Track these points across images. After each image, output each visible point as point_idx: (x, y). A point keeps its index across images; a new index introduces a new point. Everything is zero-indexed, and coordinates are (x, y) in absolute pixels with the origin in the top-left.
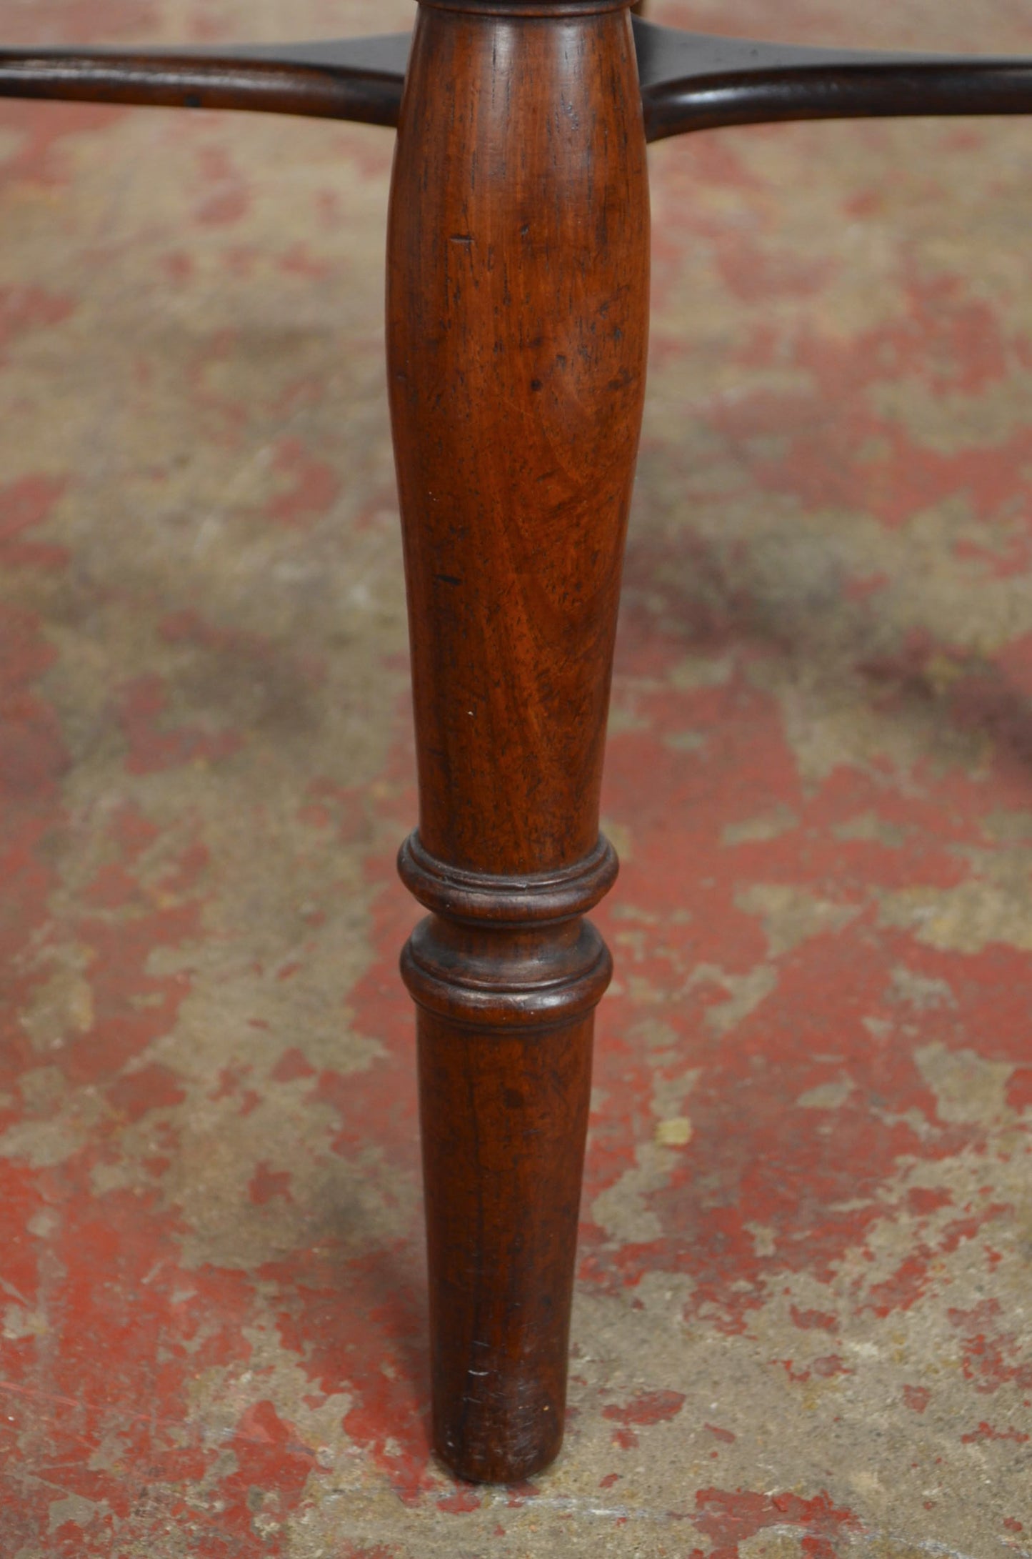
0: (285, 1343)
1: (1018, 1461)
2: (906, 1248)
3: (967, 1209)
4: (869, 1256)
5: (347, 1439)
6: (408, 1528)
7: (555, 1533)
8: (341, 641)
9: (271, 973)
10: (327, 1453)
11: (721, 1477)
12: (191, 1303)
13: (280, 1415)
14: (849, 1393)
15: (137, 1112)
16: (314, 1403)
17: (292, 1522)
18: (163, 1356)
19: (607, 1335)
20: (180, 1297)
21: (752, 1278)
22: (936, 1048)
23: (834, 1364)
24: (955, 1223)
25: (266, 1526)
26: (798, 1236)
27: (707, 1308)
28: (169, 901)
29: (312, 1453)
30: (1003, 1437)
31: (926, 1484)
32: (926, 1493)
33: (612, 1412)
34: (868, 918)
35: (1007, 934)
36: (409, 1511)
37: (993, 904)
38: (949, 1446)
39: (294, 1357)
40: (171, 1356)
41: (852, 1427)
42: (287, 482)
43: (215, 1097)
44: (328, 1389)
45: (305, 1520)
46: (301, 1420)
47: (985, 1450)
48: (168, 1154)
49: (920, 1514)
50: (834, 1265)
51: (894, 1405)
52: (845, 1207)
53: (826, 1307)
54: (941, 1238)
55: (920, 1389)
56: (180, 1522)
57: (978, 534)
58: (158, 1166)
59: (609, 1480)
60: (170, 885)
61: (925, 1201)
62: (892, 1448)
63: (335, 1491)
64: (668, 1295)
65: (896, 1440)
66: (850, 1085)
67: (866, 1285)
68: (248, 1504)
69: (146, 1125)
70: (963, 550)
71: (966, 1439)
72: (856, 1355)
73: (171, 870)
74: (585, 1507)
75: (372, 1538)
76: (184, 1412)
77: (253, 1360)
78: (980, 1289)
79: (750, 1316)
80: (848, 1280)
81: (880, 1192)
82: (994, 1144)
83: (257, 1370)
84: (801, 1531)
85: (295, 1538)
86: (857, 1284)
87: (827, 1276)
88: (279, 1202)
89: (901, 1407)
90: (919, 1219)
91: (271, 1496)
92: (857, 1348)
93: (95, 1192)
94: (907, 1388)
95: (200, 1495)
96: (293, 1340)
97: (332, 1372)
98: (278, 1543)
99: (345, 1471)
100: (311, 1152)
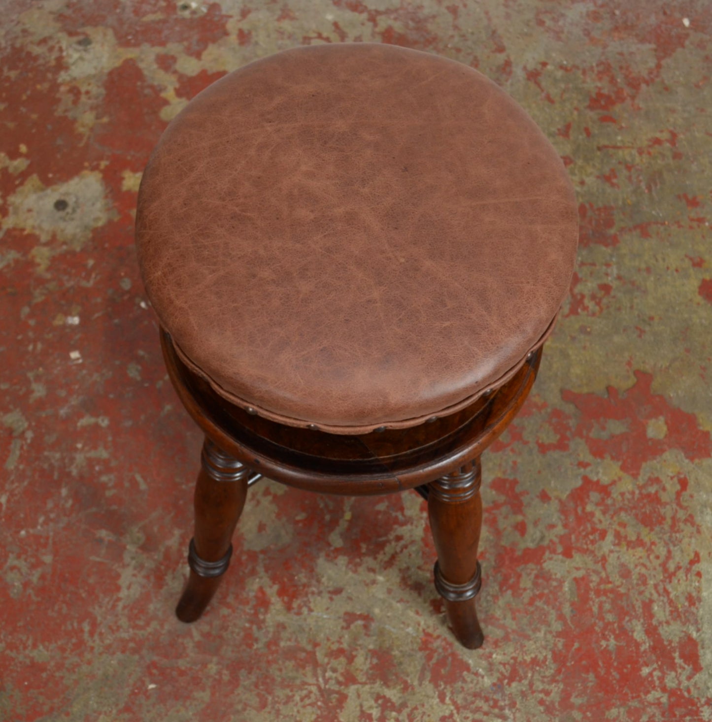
1: (406, 608)
2: (392, 551)
3: (406, 541)
4: (385, 554)
5: (277, 597)
6: (288, 618)
7: (316, 621)
10: (273, 599)
11: (348, 608)
13: (264, 590)
14: (376, 589)
16: (271, 587)
17: (266, 616)
19: (329, 572)
20: (244, 558)
21: (360, 558)
23: (374, 582)
24: (403, 545)
25: (261, 617)
29: (270, 599)
30: (405, 601)
31: (388, 612)
32: (388, 614)
33: (329, 592)
36: (288, 614)
38: (394, 603)
39: (267, 575)
40: (242, 574)
41: (376, 597)
44: (274, 583)
45: (269, 616)
46: (268, 591)
47: (401, 604)
49: (386, 619)
51: (384, 592)
52: (381, 539)
53: (374, 567)
54: (400, 549)
55: (390, 589)
56: (245, 615)
59: (327, 609)
61: (399, 538)
62: (383, 603)
63: (274, 609)
64: (343, 562)
65: (384, 601)
66: (387, 503)
67: (383, 562)
68: (258, 611)
71: (397, 602)
72: (379, 580)
74: (322, 615)
75: (281, 621)
76: (245, 588)
77: (258, 575)
78: (406, 563)
79: (359, 569)
81: (389, 535)
82: (415, 523)
83: (259, 578)
84: (363, 622)
85: (267, 620)
86: (381, 561)
87: (375, 558)
88: (264, 532)
89: (386, 593)
90: (396, 544)
91: (262, 610)
92: (379, 578)
94: (388, 589)
95: (249, 609)
96: (266, 571)
97: (274, 579)
98: (264, 621)
99: (277, 604)
100: (271, 518)
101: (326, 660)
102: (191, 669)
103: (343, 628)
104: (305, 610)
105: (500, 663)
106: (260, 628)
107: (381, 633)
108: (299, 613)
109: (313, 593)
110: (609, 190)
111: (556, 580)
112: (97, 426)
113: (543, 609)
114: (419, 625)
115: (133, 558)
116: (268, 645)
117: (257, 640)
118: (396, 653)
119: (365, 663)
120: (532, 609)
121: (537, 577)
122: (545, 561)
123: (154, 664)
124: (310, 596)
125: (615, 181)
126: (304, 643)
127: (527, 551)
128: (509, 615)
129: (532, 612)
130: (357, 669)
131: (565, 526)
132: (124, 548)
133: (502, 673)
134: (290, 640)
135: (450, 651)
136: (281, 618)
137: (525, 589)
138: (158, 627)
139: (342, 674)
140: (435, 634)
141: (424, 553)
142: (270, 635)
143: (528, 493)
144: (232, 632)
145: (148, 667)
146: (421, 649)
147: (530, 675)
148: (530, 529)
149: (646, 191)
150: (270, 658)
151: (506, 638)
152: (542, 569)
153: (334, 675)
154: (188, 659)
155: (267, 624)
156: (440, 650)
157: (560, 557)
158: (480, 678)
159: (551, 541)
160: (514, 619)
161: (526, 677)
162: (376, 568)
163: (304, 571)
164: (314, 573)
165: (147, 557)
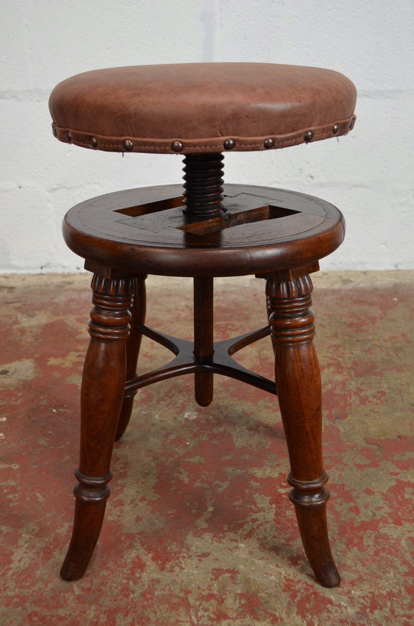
0: (141, 545)
1: (268, 563)
2: (250, 528)
3: (261, 522)
4: (244, 530)
5: (152, 561)
6: (162, 575)
7: (187, 576)
8: (153, 425)
9: (140, 483)
10: (148, 563)
11: (216, 566)
12: (125, 539)
13: (140, 557)
14: (239, 552)
15: (116, 507)
16: (146, 555)
17: (142, 574)
18: (120, 548)
19: (197, 543)
20: (123, 538)
21: (223, 534)
22: (257, 495)
23: (237, 548)
24: (259, 524)
25: (137, 575)
26: (231, 527)
27: (215, 539)
28: (121, 471)
29: (146, 563)
30: (265, 559)
31: (251, 567)
32: (252, 568)
33: (198, 556)
34: (247, 472)
35: (271, 475)
36: (162, 572)
37: (269, 470)
38: (256, 561)
39: (143, 548)
40: (121, 548)
41: (239, 558)
43: (129, 504)
44: (149, 553)
45: (144, 574)
46: (144, 558)
47: (262, 561)
48: (121, 514)
49: (250, 572)
51: (247, 554)
52: (239, 522)
53: (236, 538)
54: (256, 527)
55: (251, 551)
56: (123, 574)
57: (270, 404)
58: (119, 516)
59: (197, 567)
60: (121, 468)
61: (254, 520)
62: (246, 561)
63: (150, 569)
64: (208, 537)
65: (247, 560)
66: (242, 501)
67: (243, 535)
68: (135, 572)
69: (117, 509)
70: (267, 407)
71: (259, 559)
72: (241, 546)
73: (122, 466)
74: (193, 571)
75: (156, 577)
76: (124, 557)
77: (136, 548)
78: (263, 535)
79: (223, 540)
81: (246, 519)
82: (267, 511)
83: (136, 550)
84: (230, 575)
85: (142, 577)
86: (241, 534)
87: (236, 533)
88: (140, 522)
89: (248, 554)
90: (253, 523)
91: (138, 570)
92: (241, 545)
93: (108, 521)
94: (249, 551)
95: (126, 570)
96: (142, 545)
97: (149, 550)
98: (140, 578)
99: (151, 566)
100: (146, 513)
101: (198, 603)
102: (70, 615)
103: (212, 579)
104: (177, 569)
105: (359, 597)
106: (135, 583)
107: (247, 581)
108: (172, 571)
109: (184, 557)
110: (370, 355)
111: (393, 539)
112: (10, 469)
113: (388, 558)
114: (280, 574)
115: (26, 542)
116: (143, 595)
117: (133, 592)
118: (262, 594)
119: (234, 603)
120: (378, 558)
121: (376, 538)
122: (381, 528)
123: (35, 614)
124: (181, 559)
125: (372, 352)
126: (177, 592)
127: (363, 523)
128: (359, 564)
129: (379, 560)
130: (227, 608)
131: (391, 507)
132: (21, 535)
133: (362, 604)
134: (164, 590)
135: (311, 591)
136: (155, 576)
137: (368, 546)
138: (43, 587)
139: (213, 613)
140: (296, 580)
141: (277, 528)
142: (146, 587)
143: (355, 491)
144: (111, 587)
145: (30, 616)
146: (284, 591)
147: (389, 604)
148: (363, 510)
149: (395, 355)
150: (145, 603)
151: (361, 579)
152: (379, 533)
153: (206, 614)
154: (68, 608)
155: (142, 580)
156: (303, 591)
157: (393, 525)
158: (344, 609)
159: (382, 516)
160: (364, 565)
161: (386, 606)
162: (238, 539)
163: (175, 543)
164: (184, 545)
165: (39, 541)
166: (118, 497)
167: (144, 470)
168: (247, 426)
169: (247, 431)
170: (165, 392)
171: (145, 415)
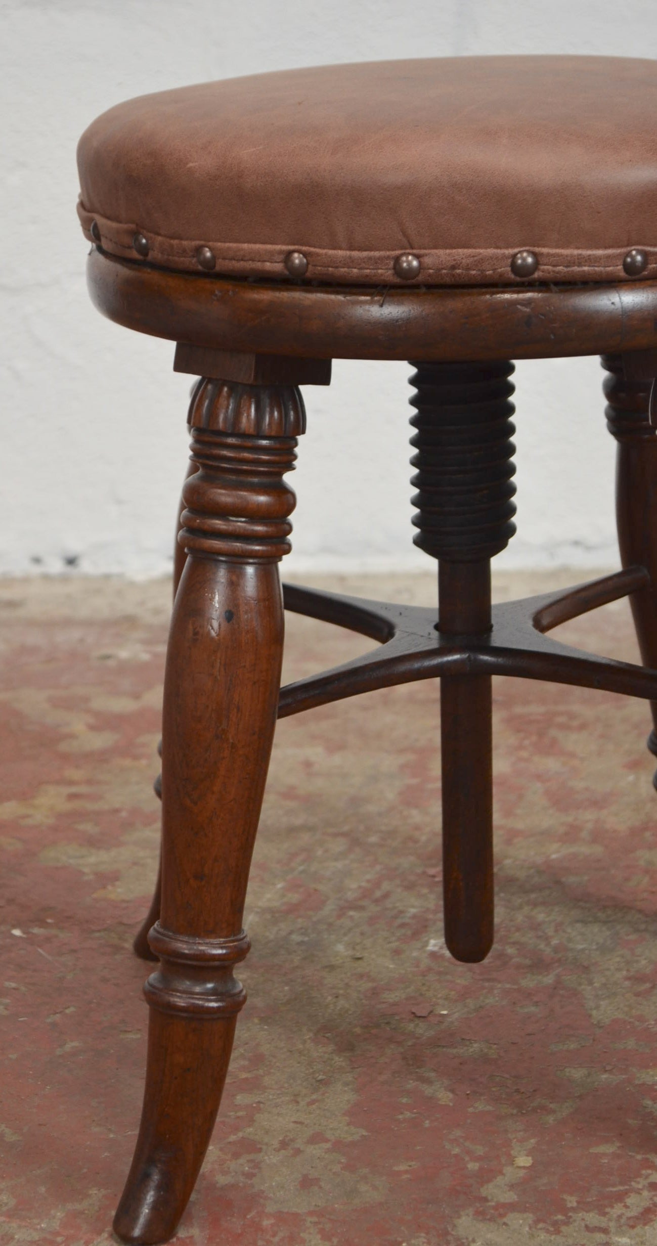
0: (323, 1239)
2: (646, 1204)
4: (626, 1207)
8: (331, 968)
15: (236, 1156)
18: (261, 1243)
19: (489, 1236)
20: (267, 1223)
21: (566, 1215)
23: (607, 1245)
26: (589, 1200)
27: (541, 1225)
28: (244, 1076)
34: (630, 1080)
42: (294, 897)
43: (278, 1150)
48: (256, 1171)
50: (607, 1210)
53: (603, 1225)
58: (250, 1176)
60: (244, 1069)
64: (521, 1222)
66: (618, 1144)
67: (625, 1218)
69: (241, 1161)
73: (245, 1063)
79: (564, 1229)
80: (615, 1216)
81: (633, 1184)
86: (620, 1217)
87: (603, 1214)
92: (620, 1240)
93: (219, 1185)
100: (330, 1170)
162: (609, 1226)
163: (423, 1235)
164: (450, 1238)
165: (20, 1227)
166: (240, 1134)
167: (314, 1073)
168: (628, 970)
169: (627, 983)
170: (360, 887)
171: (300, 944)
